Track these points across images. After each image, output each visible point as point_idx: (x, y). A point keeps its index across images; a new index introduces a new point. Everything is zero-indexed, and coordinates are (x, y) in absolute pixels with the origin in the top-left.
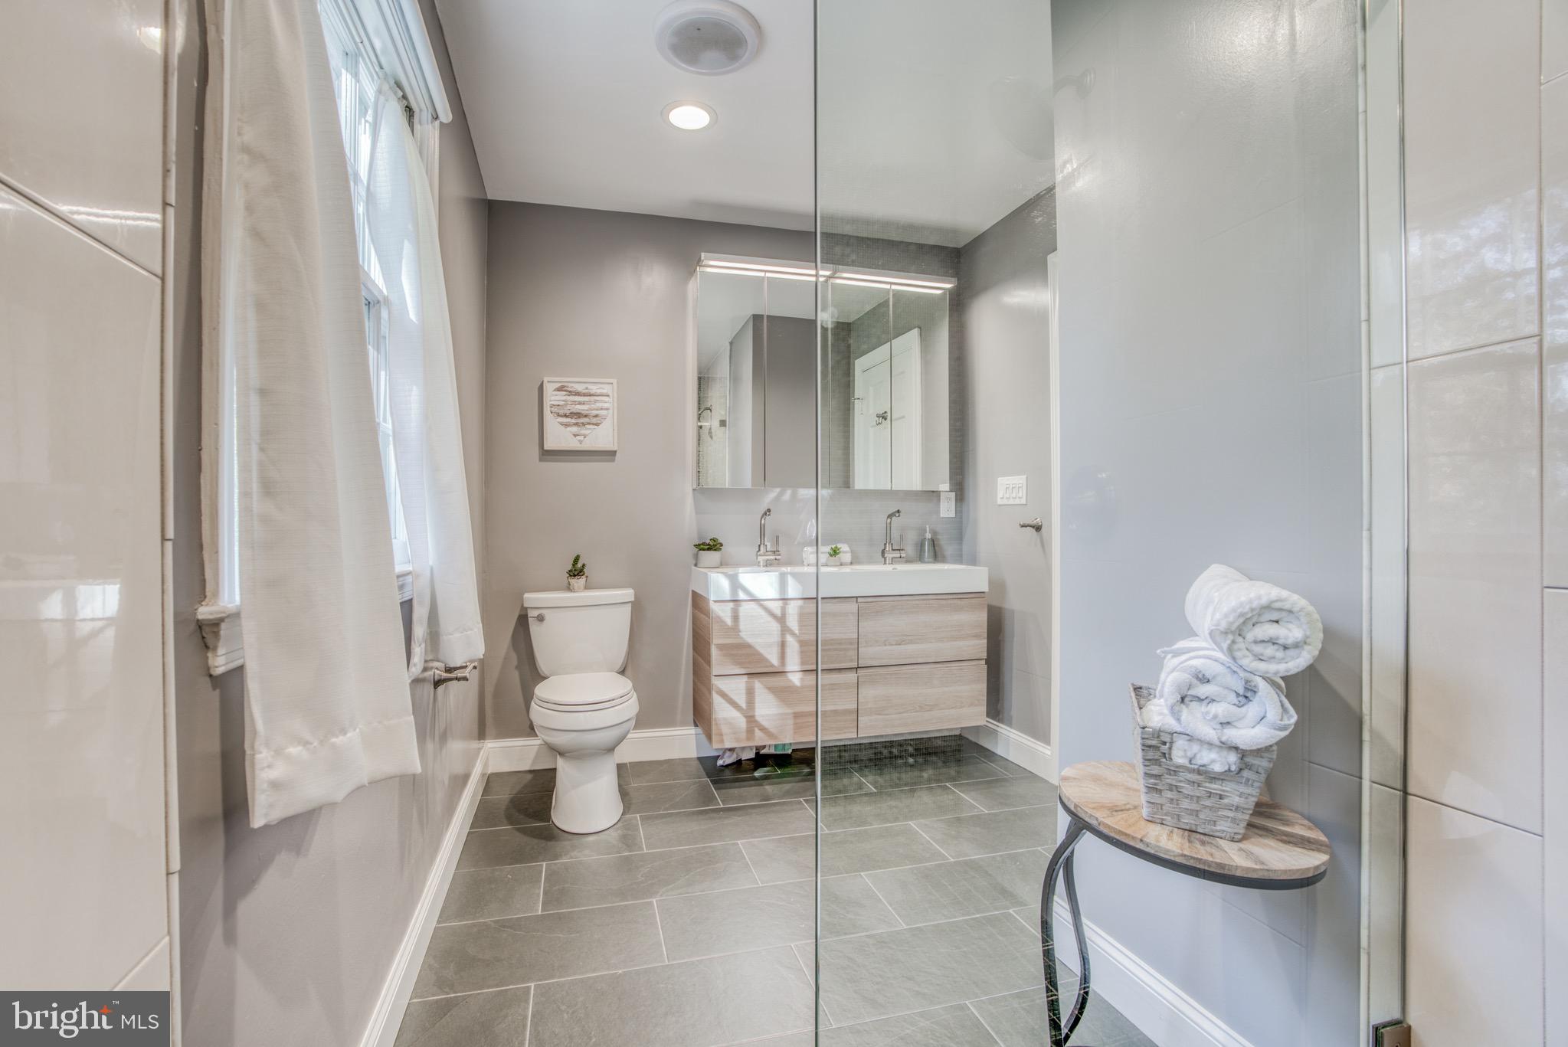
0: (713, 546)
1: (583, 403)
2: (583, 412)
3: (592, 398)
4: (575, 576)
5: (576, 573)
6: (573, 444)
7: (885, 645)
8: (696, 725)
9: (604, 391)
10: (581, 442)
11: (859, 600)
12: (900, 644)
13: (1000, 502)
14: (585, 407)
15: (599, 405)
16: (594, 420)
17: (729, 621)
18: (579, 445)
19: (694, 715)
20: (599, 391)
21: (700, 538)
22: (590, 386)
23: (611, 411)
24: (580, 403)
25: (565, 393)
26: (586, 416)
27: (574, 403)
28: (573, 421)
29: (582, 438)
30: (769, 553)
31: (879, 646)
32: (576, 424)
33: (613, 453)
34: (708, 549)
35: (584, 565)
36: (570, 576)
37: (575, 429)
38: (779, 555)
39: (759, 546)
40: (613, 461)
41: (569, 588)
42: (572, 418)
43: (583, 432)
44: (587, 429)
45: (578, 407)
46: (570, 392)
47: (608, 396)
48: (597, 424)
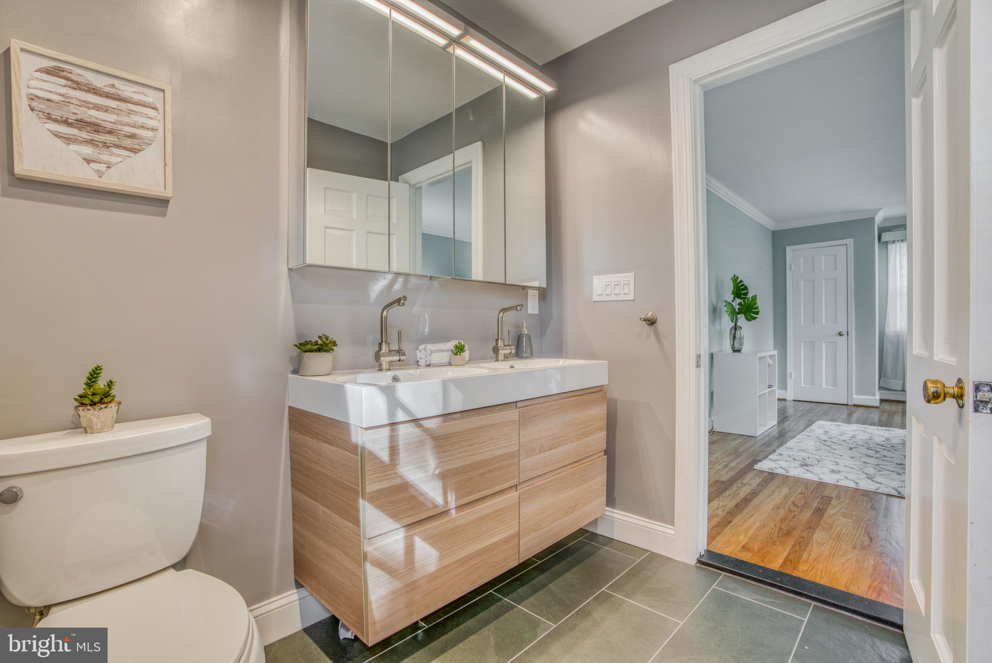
0: (324, 346)
1: (106, 110)
2: (104, 124)
3: (124, 106)
4: (93, 404)
5: (97, 399)
6: (86, 176)
7: (541, 452)
8: (299, 585)
9: (149, 100)
10: (100, 174)
11: (519, 405)
12: (552, 449)
13: (595, 298)
14: (112, 118)
15: (140, 120)
16: (128, 142)
17: (385, 457)
18: (96, 178)
19: (295, 573)
20: (137, 97)
21: (299, 336)
22: (119, 84)
23: (160, 134)
24: (97, 107)
25: (63, 82)
26: (110, 132)
27: (86, 104)
28: (84, 135)
29: (102, 167)
30: (393, 352)
31: (536, 454)
32: (91, 142)
33: (163, 202)
34: (319, 350)
35: (110, 384)
36: (83, 404)
37: (87, 150)
38: (404, 354)
39: (380, 344)
40: (164, 215)
41: (77, 426)
42: (80, 129)
43: (105, 157)
44: (112, 154)
45: (93, 113)
46: (77, 83)
47: (156, 109)
48: (135, 151)
